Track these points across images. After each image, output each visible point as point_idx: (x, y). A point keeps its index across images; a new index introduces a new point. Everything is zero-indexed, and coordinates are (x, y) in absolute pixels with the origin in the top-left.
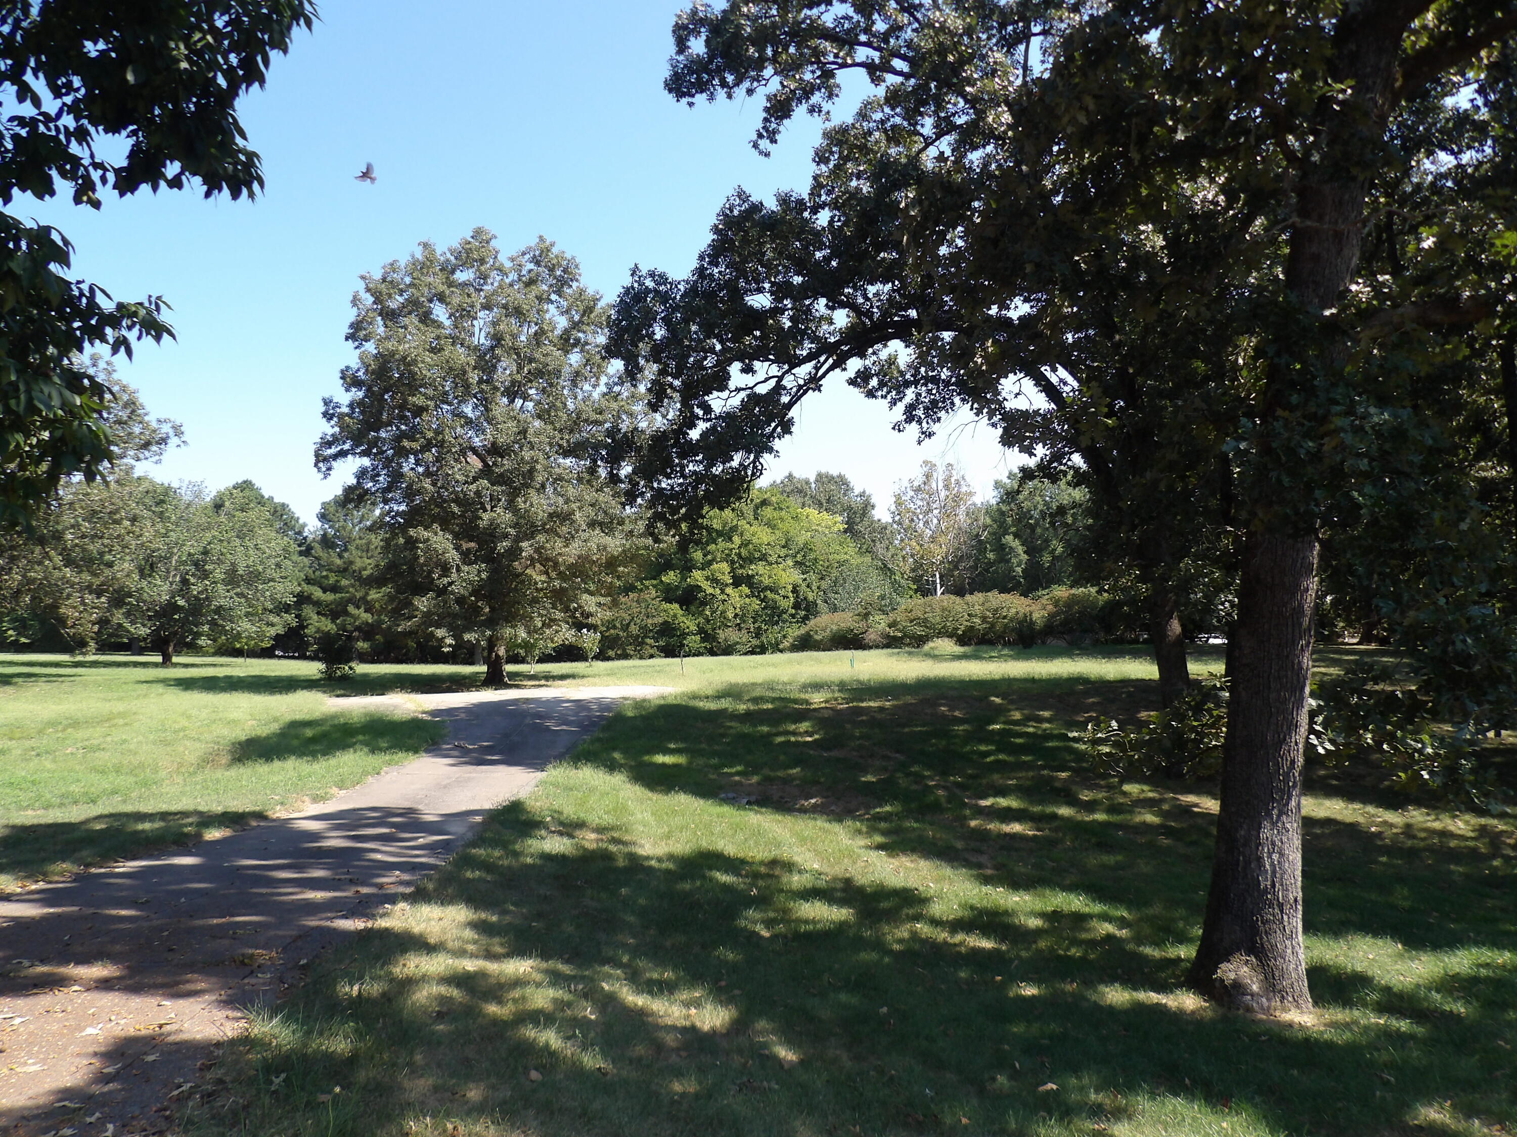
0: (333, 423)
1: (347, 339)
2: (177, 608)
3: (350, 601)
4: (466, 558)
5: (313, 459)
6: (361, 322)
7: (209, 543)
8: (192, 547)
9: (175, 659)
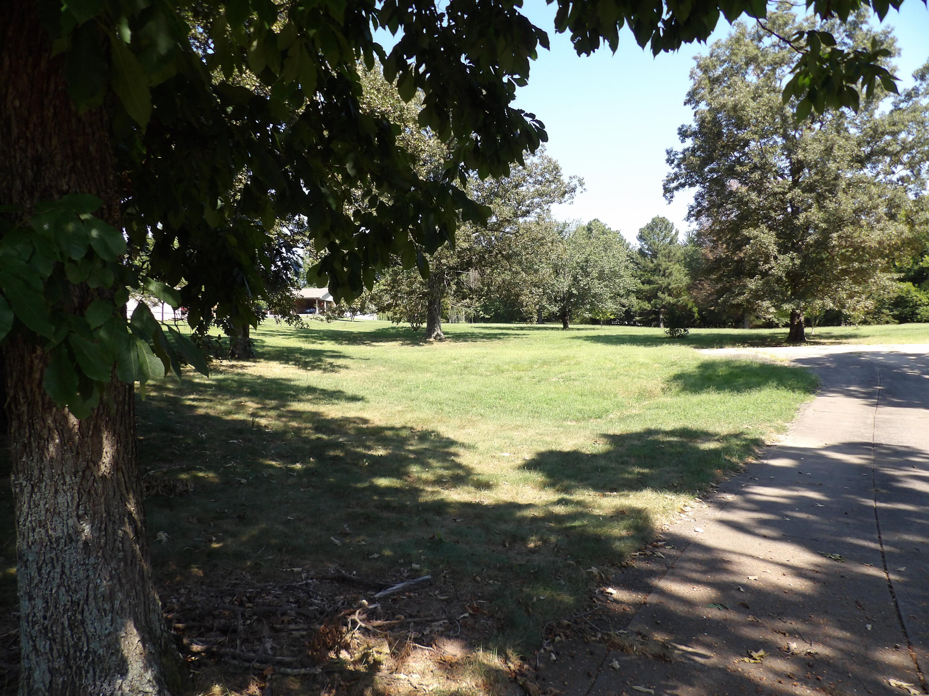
0: (673, 165)
1: (685, 104)
2: (571, 295)
3: (659, 289)
4: (783, 249)
5: (663, 191)
6: (696, 89)
7: (589, 255)
8: (579, 258)
9: (570, 326)
